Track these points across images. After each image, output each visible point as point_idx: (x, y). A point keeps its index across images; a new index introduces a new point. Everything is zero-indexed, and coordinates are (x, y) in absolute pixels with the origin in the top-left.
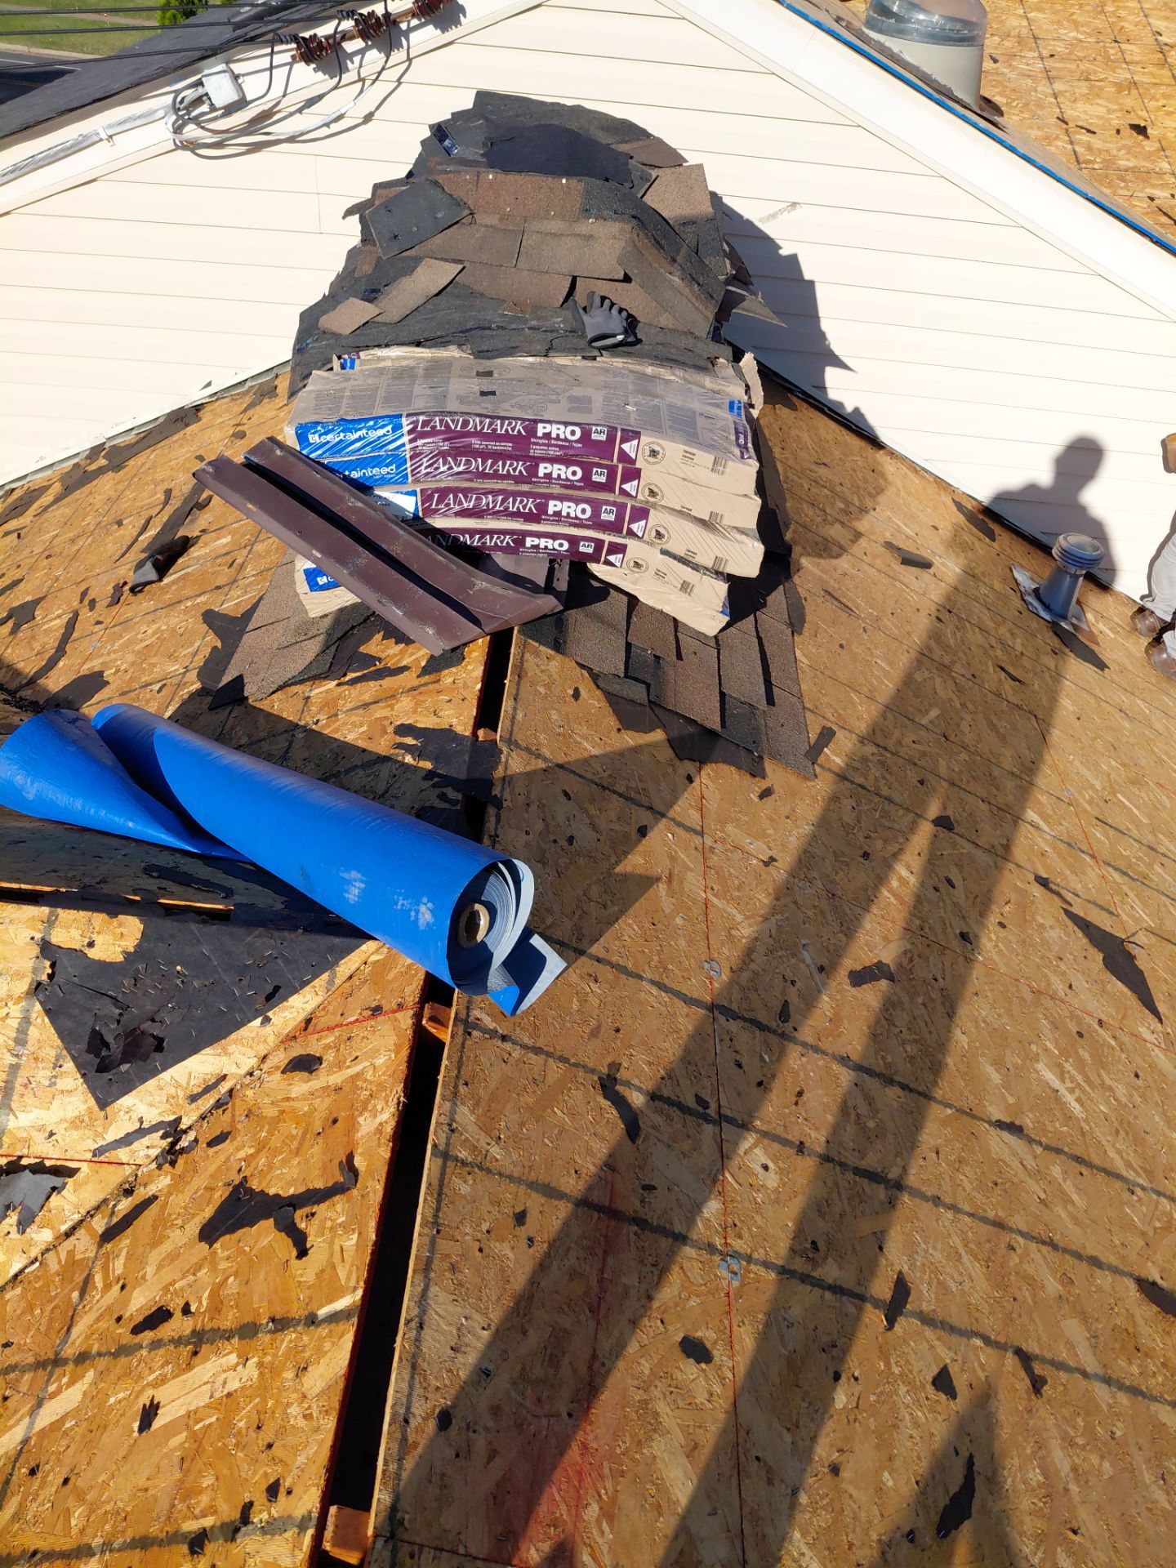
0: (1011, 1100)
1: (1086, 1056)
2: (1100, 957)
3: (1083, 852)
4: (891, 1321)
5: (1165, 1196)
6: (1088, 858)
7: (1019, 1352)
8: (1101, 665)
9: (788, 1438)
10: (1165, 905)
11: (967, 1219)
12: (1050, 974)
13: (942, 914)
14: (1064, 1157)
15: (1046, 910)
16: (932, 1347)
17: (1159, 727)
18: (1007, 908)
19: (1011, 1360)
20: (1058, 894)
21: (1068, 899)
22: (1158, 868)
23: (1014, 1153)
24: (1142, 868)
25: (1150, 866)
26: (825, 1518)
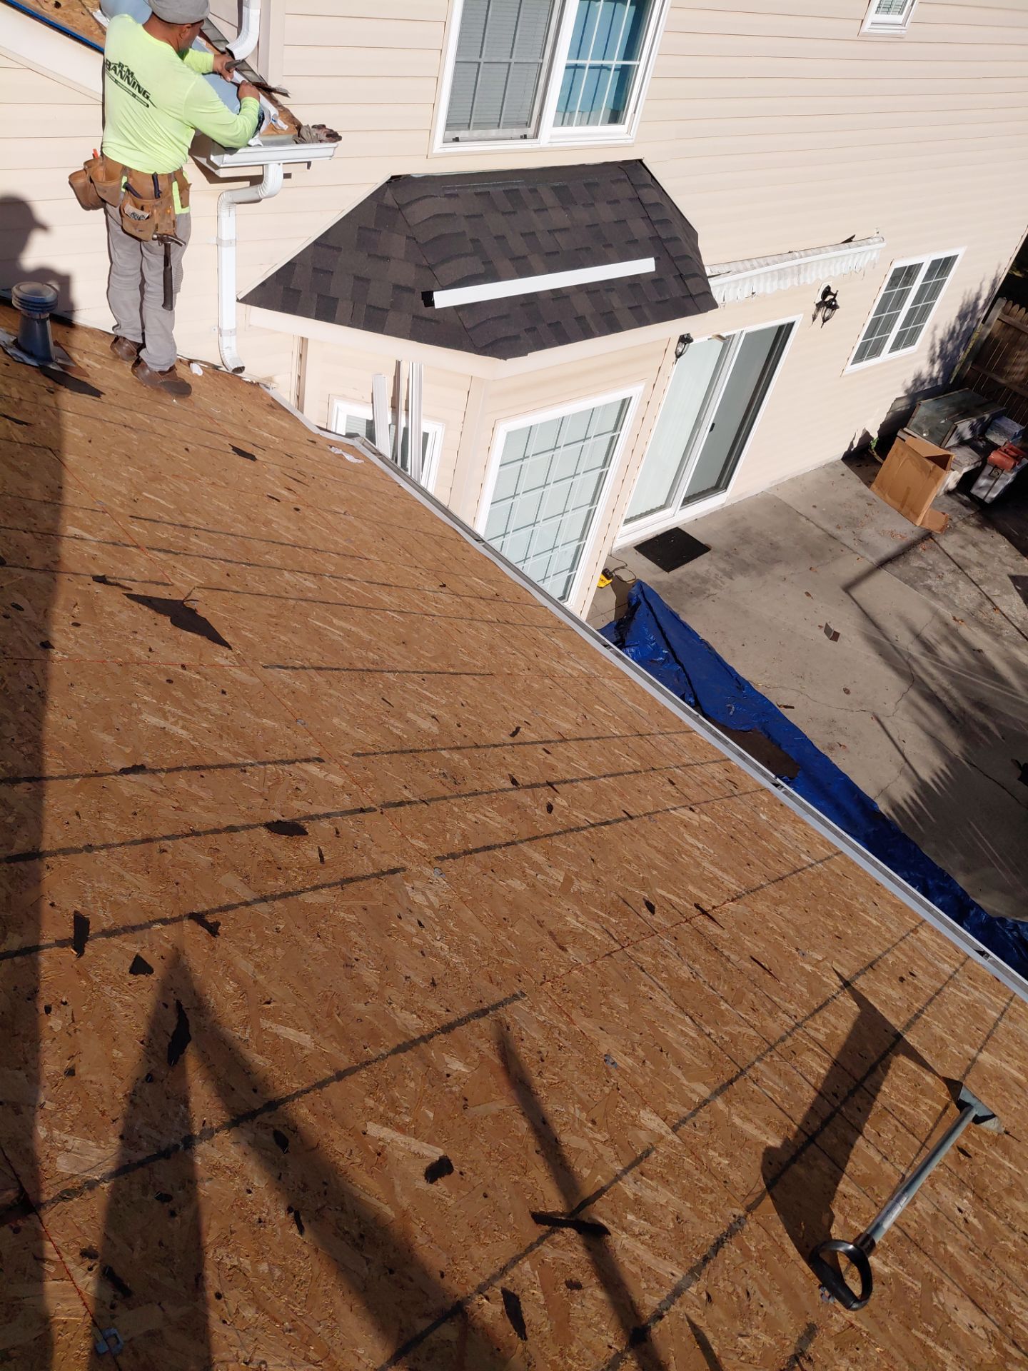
0: (128, 750)
1: (180, 694)
2: (168, 619)
3: (128, 546)
4: (80, 951)
5: (269, 763)
6: (133, 549)
7: (192, 916)
8: (96, 393)
9: (21, 1074)
10: (208, 565)
11: (119, 849)
12: (130, 647)
13: (19, 634)
14: (184, 771)
15: (111, 600)
16: (122, 949)
17: (160, 431)
18: (76, 610)
19: (188, 924)
20: (117, 585)
21: (127, 585)
22: (193, 539)
23: (143, 786)
24: (181, 543)
25: (187, 539)
26: (75, 1108)
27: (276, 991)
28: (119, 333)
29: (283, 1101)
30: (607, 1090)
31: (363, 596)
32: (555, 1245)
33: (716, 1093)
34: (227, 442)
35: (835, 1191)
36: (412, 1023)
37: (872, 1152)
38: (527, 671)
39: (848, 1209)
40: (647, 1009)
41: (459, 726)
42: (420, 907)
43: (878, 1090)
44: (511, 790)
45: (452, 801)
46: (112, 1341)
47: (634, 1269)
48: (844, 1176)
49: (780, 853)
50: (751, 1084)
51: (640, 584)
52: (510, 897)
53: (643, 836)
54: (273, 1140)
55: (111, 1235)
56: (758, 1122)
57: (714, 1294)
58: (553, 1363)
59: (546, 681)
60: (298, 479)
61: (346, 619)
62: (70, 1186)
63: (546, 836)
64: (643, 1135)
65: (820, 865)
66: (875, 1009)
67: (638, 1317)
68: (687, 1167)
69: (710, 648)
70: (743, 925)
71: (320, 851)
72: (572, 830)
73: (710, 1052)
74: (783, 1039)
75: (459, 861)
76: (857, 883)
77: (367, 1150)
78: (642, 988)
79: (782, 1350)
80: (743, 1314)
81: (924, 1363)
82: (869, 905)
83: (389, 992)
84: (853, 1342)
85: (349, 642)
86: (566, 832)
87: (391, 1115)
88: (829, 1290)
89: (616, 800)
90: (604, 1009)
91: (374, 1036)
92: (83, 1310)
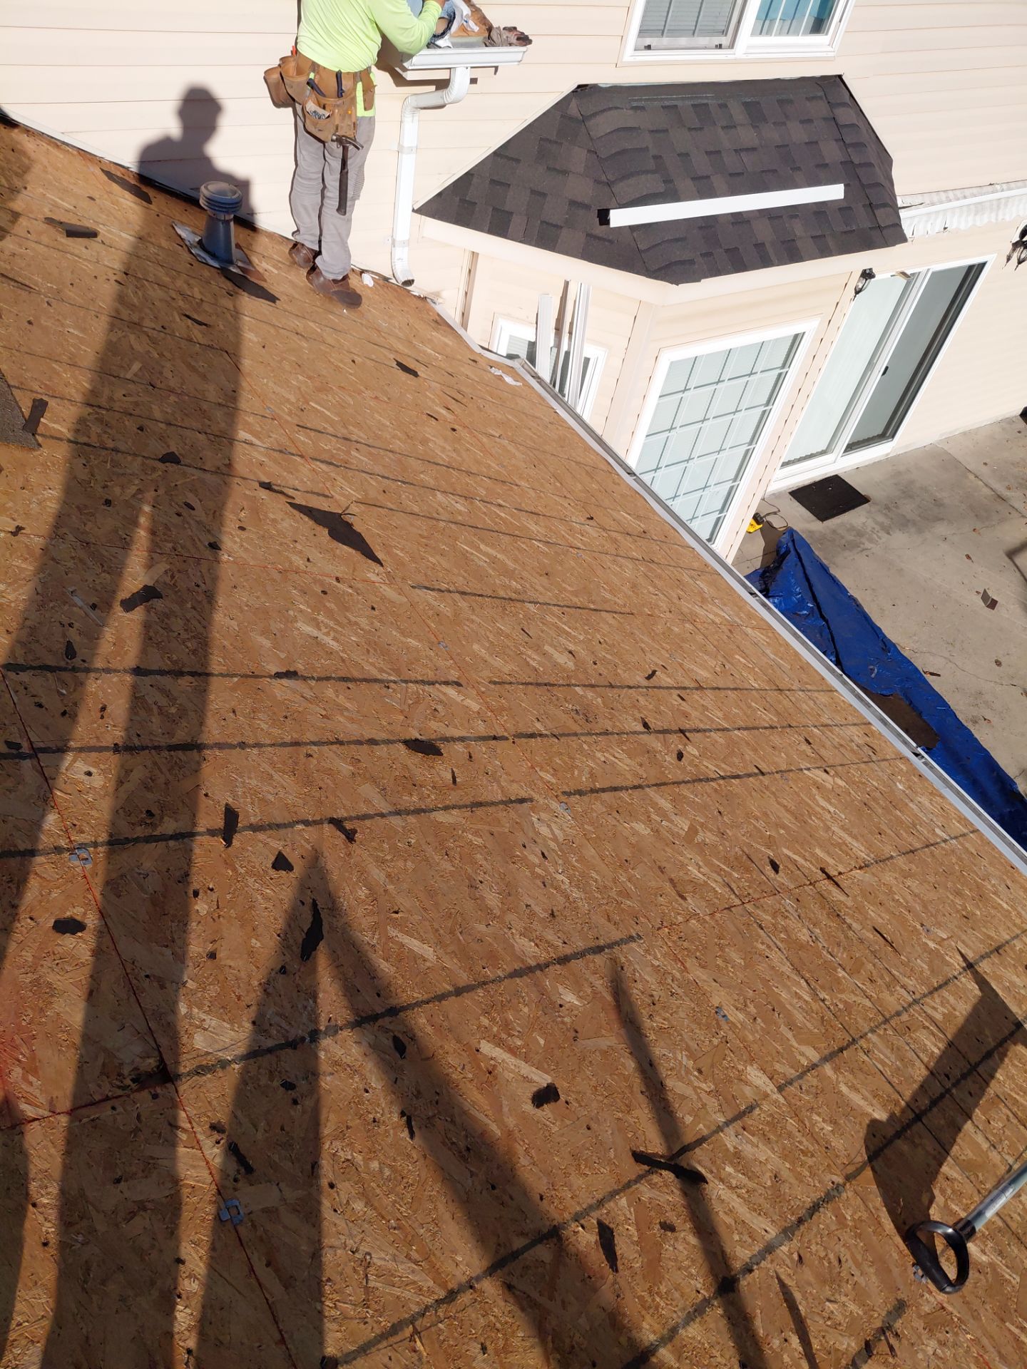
0: (283, 656)
1: (333, 606)
2: (326, 531)
3: (293, 455)
4: (229, 842)
5: (411, 682)
6: (298, 459)
7: (332, 821)
8: (272, 299)
9: (168, 952)
10: (366, 480)
11: (269, 749)
12: (290, 555)
13: (190, 533)
14: (332, 681)
15: (275, 507)
16: (266, 844)
17: (330, 340)
18: (243, 514)
19: (327, 828)
20: (281, 493)
21: (290, 494)
22: (354, 453)
23: (294, 691)
24: (342, 456)
25: (348, 453)
26: (213, 990)
27: (404, 902)
28: (299, 238)
29: (404, 1009)
30: (716, 1041)
31: (511, 523)
32: (653, 1186)
33: (826, 1059)
34: (392, 356)
35: (937, 1172)
36: (529, 950)
37: (980, 1139)
38: (668, 613)
39: (949, 1191)
40: (762, 967)
41: (595, 664)
42: (545, 838)
43: (992, 1077)
44: (643, 733)
45: (583, 738)
46: (234, 1211)
47: (729, 1220)
48: (949, 1158)
49: (914, 826)
50: (862, 1054)
51: (791, 532)
52: (633, 840)
53: (773, 793)
54: (392, 1045)
55: (239, 1113)
56: (866, 1094)
57: (806, 1256)
58: (641, 1298)
59: (687, 625)
60: (457, 398)
61: (492, 546)
62: (204, 1063)
63: (674, 783)
64: (748, 1091)
65: (954, 842)
66: (997, 995)
67: (728, 1267)
68: (789, 1128)
69: (859, 605)
70: (868, 894)
71: (453, 772)
72: (701, 780)
73: (822, 1018)
74: (898, 1014)
75: (585, 798)
76: (990, 864)
77: (479, 1067)
78: (760, 946)
79: (869, 1321)
80: (832, 1278)
81: (1016, 1357)
82: (1002, 888)
83: (510, 917)
84: (943, 1325)
85: (494, 569)
86: (694, 781)
87: (504, 1036)
88: (923, 1270)
89: (749, 754)
90: (719, 962)
91: (493, 958)
92: (209, 1179)
